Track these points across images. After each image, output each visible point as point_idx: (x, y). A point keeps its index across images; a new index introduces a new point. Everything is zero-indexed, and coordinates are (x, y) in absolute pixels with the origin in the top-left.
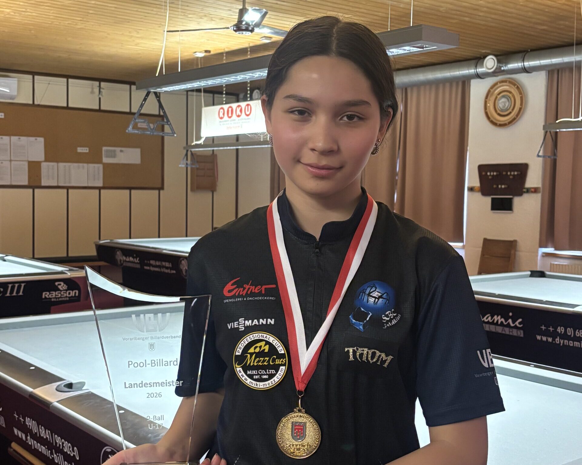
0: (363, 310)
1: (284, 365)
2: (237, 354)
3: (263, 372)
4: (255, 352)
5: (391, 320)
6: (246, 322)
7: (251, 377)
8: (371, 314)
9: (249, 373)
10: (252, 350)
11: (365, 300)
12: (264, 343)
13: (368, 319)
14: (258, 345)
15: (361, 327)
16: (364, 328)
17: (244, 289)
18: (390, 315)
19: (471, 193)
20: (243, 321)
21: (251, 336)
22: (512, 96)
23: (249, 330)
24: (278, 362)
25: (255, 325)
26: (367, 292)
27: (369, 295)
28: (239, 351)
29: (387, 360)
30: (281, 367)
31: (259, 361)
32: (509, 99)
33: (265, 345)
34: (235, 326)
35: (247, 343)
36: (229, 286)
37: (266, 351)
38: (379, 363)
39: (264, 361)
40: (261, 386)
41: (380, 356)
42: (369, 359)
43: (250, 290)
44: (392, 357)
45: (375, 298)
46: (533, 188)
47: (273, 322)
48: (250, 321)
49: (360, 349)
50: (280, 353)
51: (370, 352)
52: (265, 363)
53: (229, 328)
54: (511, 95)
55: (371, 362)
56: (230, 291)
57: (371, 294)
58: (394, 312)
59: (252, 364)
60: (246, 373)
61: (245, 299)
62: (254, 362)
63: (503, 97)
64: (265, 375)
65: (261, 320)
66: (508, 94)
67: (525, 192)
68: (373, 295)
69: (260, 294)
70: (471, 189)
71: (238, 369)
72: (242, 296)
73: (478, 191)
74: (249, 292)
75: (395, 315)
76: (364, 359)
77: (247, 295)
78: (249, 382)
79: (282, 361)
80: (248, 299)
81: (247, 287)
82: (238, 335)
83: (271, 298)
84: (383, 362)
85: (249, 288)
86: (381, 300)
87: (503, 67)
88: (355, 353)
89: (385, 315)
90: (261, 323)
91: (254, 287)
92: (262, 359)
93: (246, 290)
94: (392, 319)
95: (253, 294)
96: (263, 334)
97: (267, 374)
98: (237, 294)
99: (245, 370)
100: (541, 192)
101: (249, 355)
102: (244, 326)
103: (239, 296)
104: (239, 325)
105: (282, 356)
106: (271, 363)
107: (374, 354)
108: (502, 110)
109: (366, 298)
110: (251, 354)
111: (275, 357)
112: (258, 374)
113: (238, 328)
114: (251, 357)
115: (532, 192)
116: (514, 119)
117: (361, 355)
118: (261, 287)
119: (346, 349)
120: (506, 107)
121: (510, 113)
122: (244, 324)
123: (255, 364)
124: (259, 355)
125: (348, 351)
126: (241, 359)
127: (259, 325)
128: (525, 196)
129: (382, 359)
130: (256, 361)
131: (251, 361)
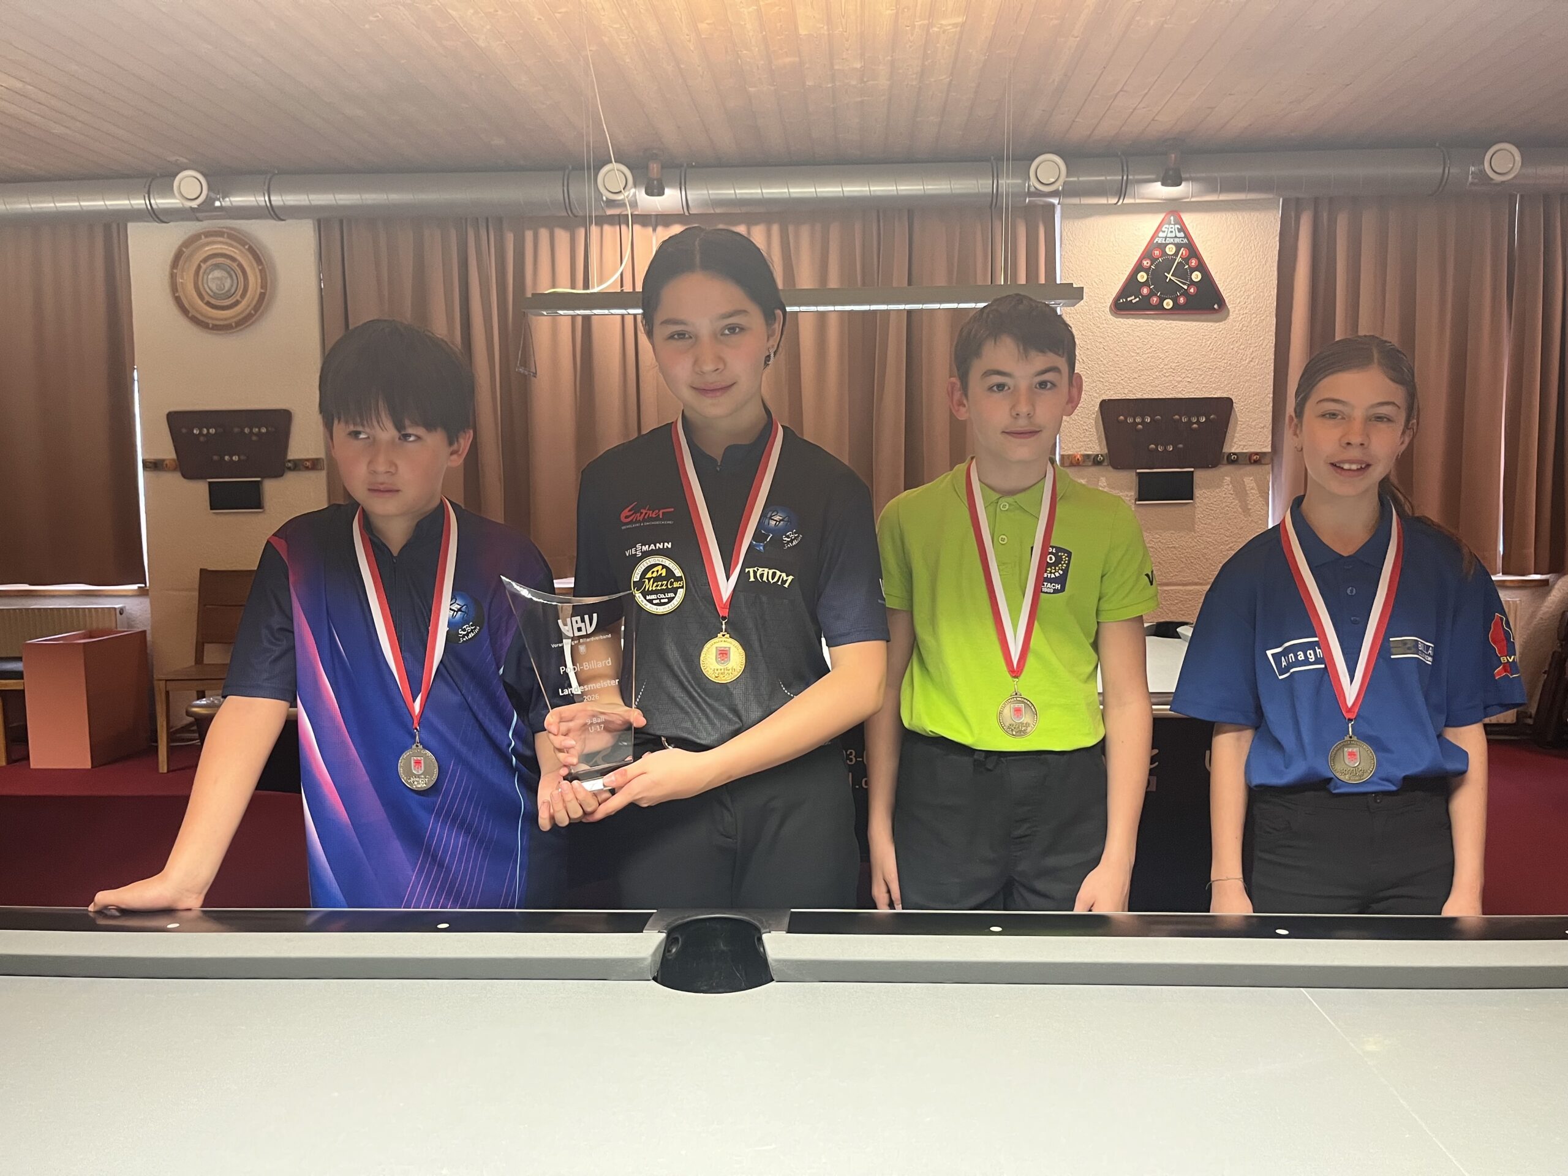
0: (763, 532)
1: (682, 587)
2: (635, 580)
3: (662, 596)
4: (652, 577)
5: (792, 541)
6: (643, 547)
7: (651, 601)
8: (771, 535)
9: (648, 598)
10: (649, 575)
11: (766, 523)
12: (661, 567)
13: (768, 540)
14: (655, 569)
15: (762, 548)
16: (764, 548)
17: (642, 513)
18: (791, 536)
19: (151, 474)
20: (640, 547)
21: (647, 561)
22: (238, 266)
23: (646, 555)
24: (676, 585)
25: (652, 549)
26: (769, 516)
27: (771, 518)
28: (636, 577)
29: (787, 580)
30: (679, 590)
31: (657, 586)
32: (232, 272)
33: (662, 569)
34: (633, 553)
35: (644, 568)
36: (626, 512)
37: (664, 574)
38: (779, 583)
39: (662, 585)
40: (661, 610)
41: (780, 575)
42: (770, 579)
43: (647, 515)
44: (792, 577)
45: (777, 521)
46: (307, 460)
47: (670, 546)
48: (647, 546)
49: (761, 569)
50: (677, 575)
51: (771, 572)
52: (664, 587)
53: (627, 555)
54: (235, 265)
55: (772, 582)
56: (626, 517)
57: (773, 518)
58: (795, 533)
59: (650, 589)
60: (645, 598)
61: (642, 524)
62: (652, 587)
63: (217, 266)
64: (664, 598)
65: (658, 545)
66: (228, 262)
67: (289, 469)
68: (775, 519)
69: (657, 518)
70: (152, 466)
71: (637, 595)
72: (639, 522)
73: (175, 470)
74: (646, 517)
75: (796, 535)
76: (765, 579)
77: (644, 520)
78: (649, 607)
79: (680, 584)
80: (645, 524)
81: (644, 511)
82: (636, 561)
83: (668, 522)
84: (784, 582)
85: (646, 513)
86: (782, 522)
87: (219, 200)
88: (755, 573)
89: (786, 535)
90: (657, 548)
91: (651, 512)
92: (660, 583)
93: (643, 515)
94: (794, 540)
95: (650, 519)
96: (659, 559)
97: (666, 598)
98: (634, 520)
99: (645, 594)
100: (325, 469)
101: (647, 581)
102: (641, 552)
103: (637, 522)
104: (636, 551)
105: (679, 579)
106: (669, 587)
107: (774, 574)
108: (216, 296)
109: (767, 521)
110: (649, 579)
111: (673, 580)
112: (658, 599)
113: (636, 554)
114: (649, 582)
115: (307, 468)
116: (249, 317)
117: (762, 575)
118: (659, 511)
119: (747, 570)
120: (227, 288)
121: (237, 303)
122: (641, 549)
123: (654, 589)
124: (656, 579)
125: (749, 571)
126: (639, 585)
127: (656, 549)
128: (291, 477)
129: (783, 578)
130: (654, 585)
131: (649, 586)
